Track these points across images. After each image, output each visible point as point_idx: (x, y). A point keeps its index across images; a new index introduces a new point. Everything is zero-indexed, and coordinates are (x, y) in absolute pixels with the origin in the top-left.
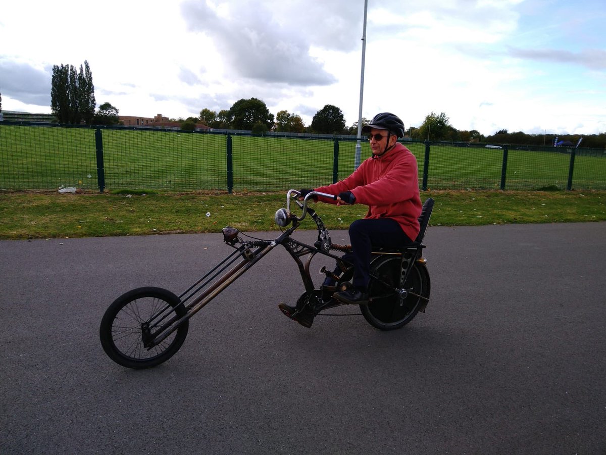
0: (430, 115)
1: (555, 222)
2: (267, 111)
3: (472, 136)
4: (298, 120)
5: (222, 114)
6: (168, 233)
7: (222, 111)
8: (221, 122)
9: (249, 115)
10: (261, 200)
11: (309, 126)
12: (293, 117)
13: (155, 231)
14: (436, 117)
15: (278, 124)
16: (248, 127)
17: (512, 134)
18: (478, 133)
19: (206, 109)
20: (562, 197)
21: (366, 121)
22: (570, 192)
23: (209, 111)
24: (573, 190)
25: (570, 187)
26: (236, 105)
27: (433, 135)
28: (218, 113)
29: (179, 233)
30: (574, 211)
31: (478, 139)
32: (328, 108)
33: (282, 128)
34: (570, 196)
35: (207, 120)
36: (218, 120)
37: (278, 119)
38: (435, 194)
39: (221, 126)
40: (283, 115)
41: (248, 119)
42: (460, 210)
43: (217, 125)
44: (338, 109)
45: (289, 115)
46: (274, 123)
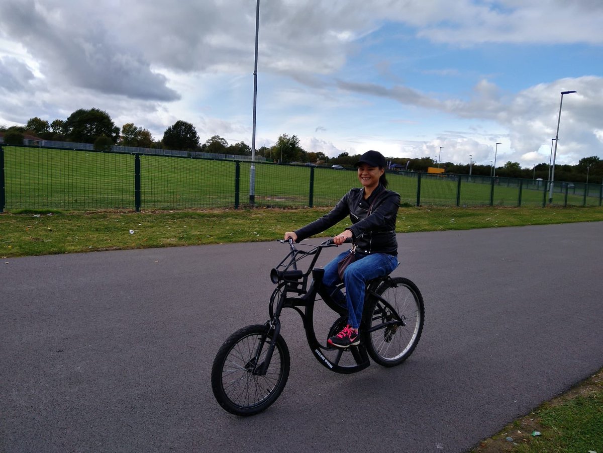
0: (283, 136)
1: (417, 231)
2: (112, 124)
3: (318, 157)
4: (146, 135)
5: (56, 124)
6: (107, 250)
7: (57, 121)
8: (54, 133)
9: (91, 127)
10: (174, 217)
11: (159, 142)
12: (141, 130)
13: (91, 249)
14: (288, 138)
15: (123, 137)
16: (89, 140)
17: (353, 156)
18: (324, 155)
19: (36, 118)
20: (415, 211)
21: (219, 139)
22: (418, 208)
23: (40, 119)
24: (421, 206)
25: (419, 204)
26: (74, 116)
27: (285, 155)
28: (50, 122)
29: (116, 249)
30: (427, 223)
31: (323, 161)
32: (179, 124)
33: (128, 142)
34: (421, 211)
35: (37, 130)
36: (51, 130)
37: (123, 132)
38: (322, 211)
39: (54, 137)
40: (129, 128)
41: (90, 131)
42: (346, 223)
43: (49, 137)
44: (191, 126)
45: (136, 128)
46: (119, 136)
